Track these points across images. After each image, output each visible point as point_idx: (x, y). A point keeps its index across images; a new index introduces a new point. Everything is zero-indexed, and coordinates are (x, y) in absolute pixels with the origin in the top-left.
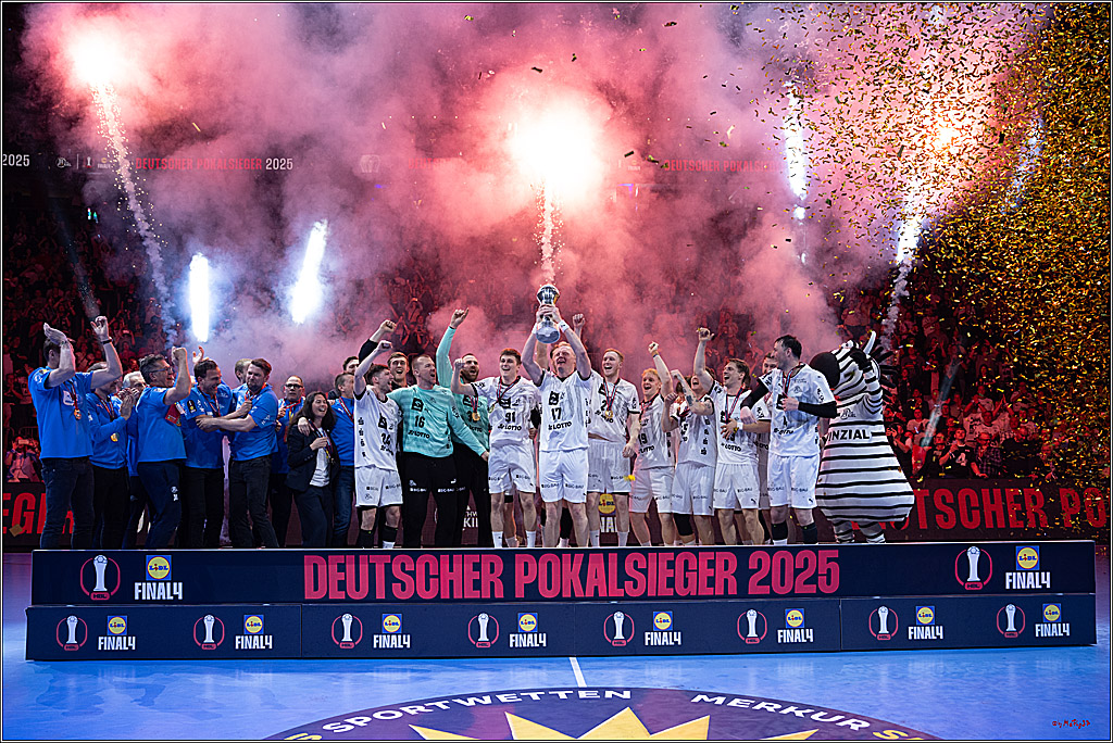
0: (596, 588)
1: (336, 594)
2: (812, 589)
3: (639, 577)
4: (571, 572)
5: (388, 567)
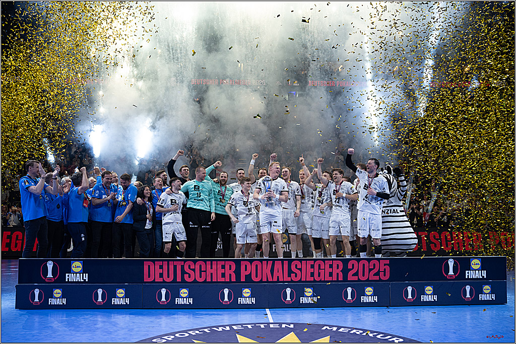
0: (278, 277)
1: (158, 279)
2: (377, 278)
3: (298, 272)
4: (267, 270)
5: (183, 267)
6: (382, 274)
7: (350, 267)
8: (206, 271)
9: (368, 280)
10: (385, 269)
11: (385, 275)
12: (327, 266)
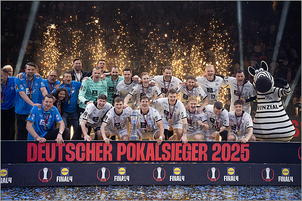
0: (150, 157)
1: (41, 159)
2: (238, 159)
3: (168, 153)
4: (140, 151)
6: (242, 156)
7: (214, 149)
8: (85, 152)
9: (230, 161)
10: (245, 152)
11: (245, 157)
12: (194, 148)
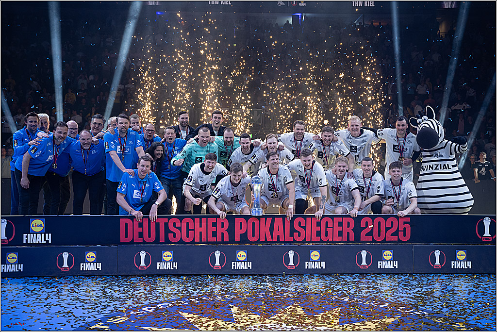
0: (278, 236)
1: (137, 240)
2: (395, 238)
3: (302, 231)
4: (265, 228)
5: (166, 225)
6: (401, 234)
7: (363, 225)
8: (194, 230)
9: (384, 241)
10: (405, 228)
11: (405, 235)
12: (336, 224)
